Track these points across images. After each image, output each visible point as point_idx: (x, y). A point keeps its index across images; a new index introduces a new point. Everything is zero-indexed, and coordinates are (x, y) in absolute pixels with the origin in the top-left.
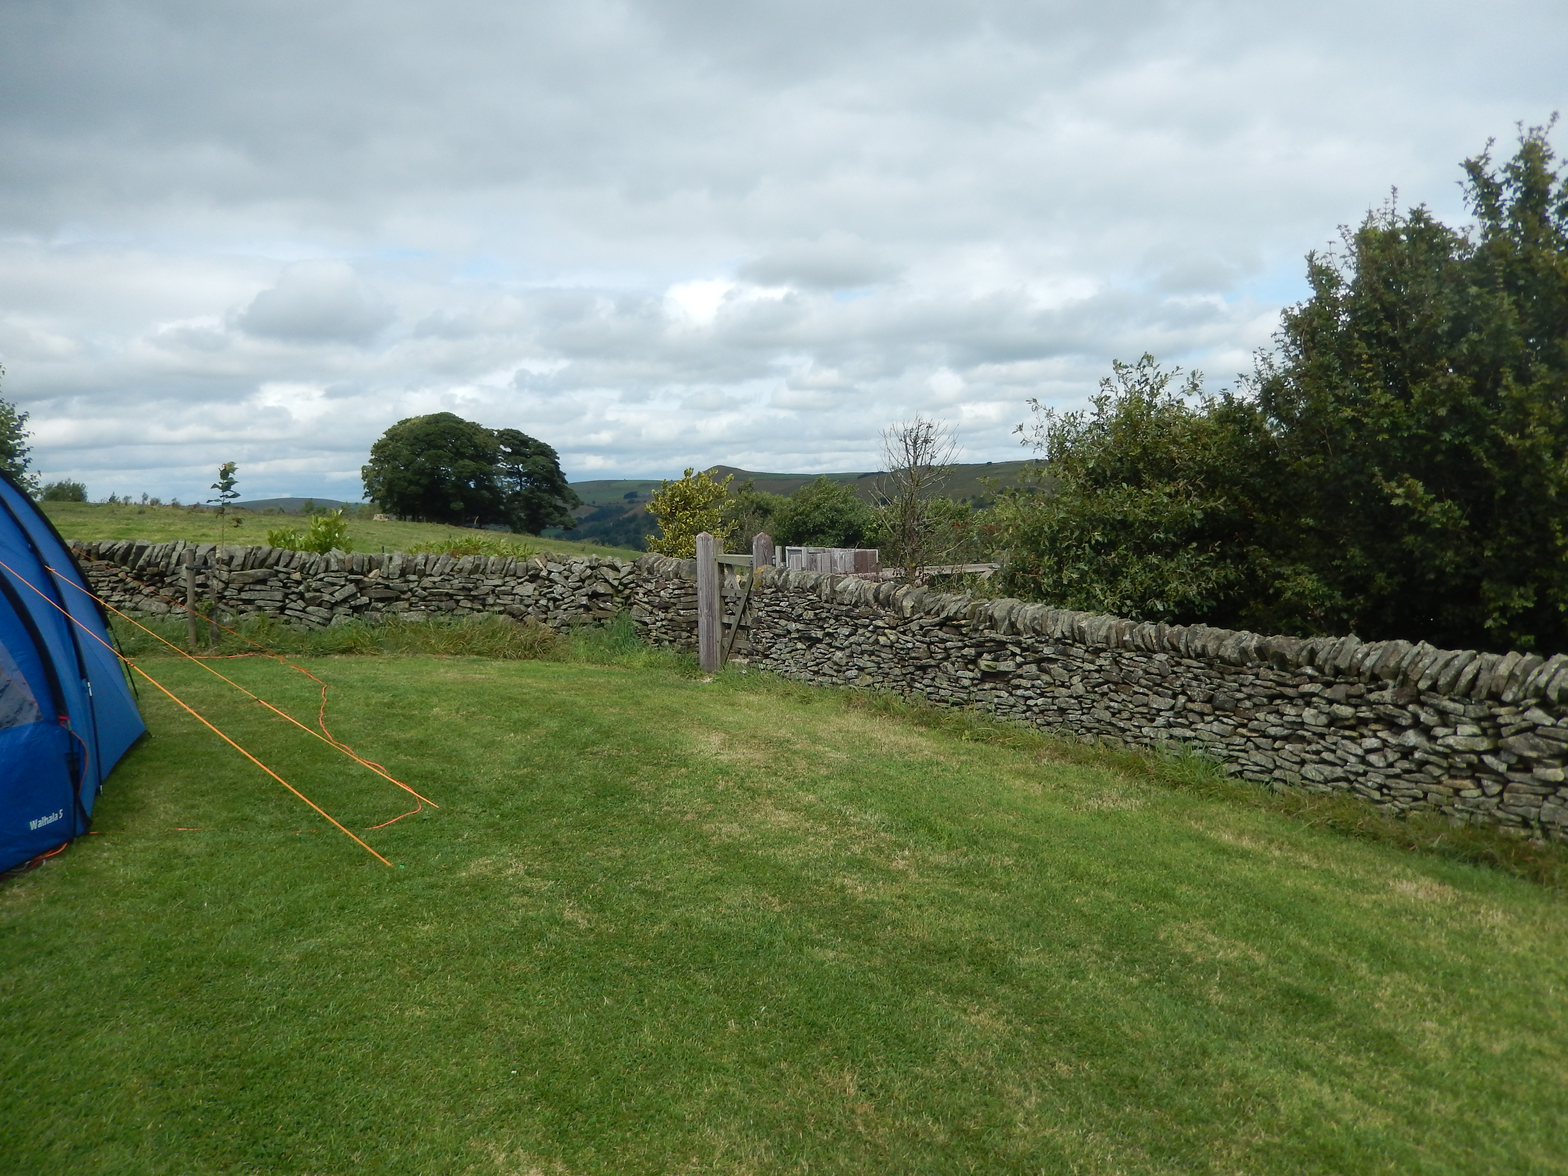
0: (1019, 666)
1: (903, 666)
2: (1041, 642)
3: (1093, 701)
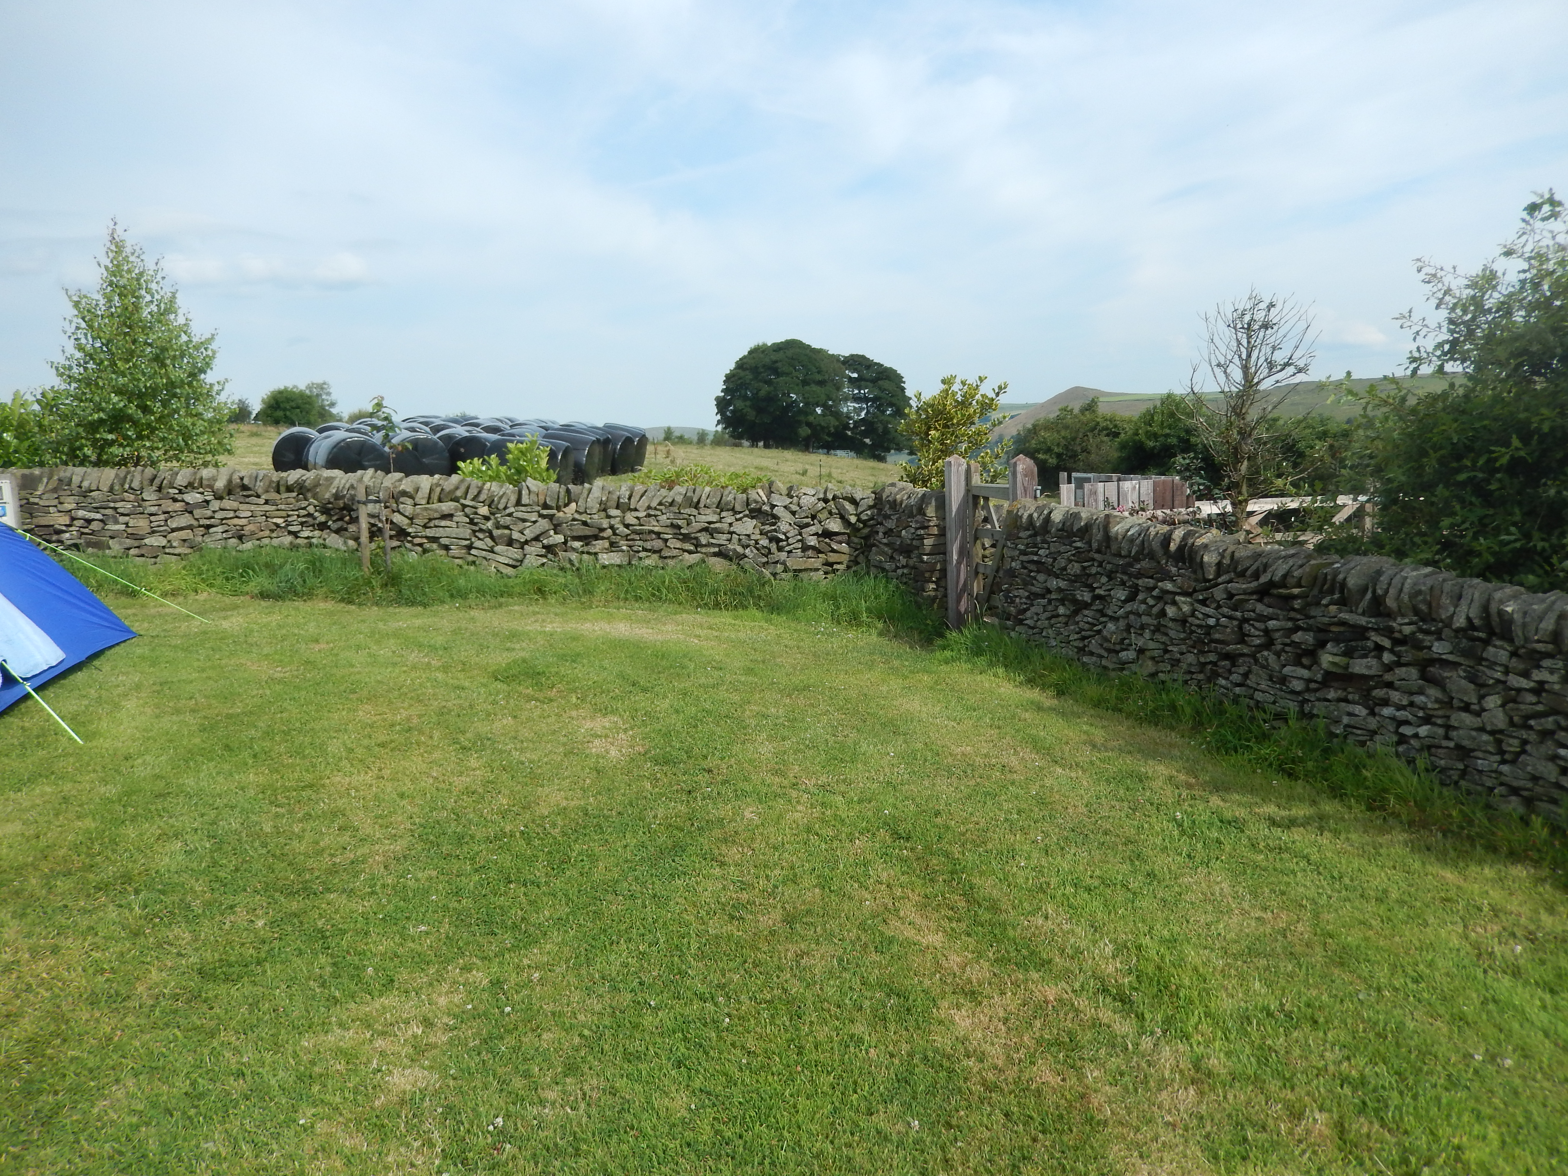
0: (1389, 668)
1: (1202, 652)
2: (1427, 632)
3: (1525, 742)
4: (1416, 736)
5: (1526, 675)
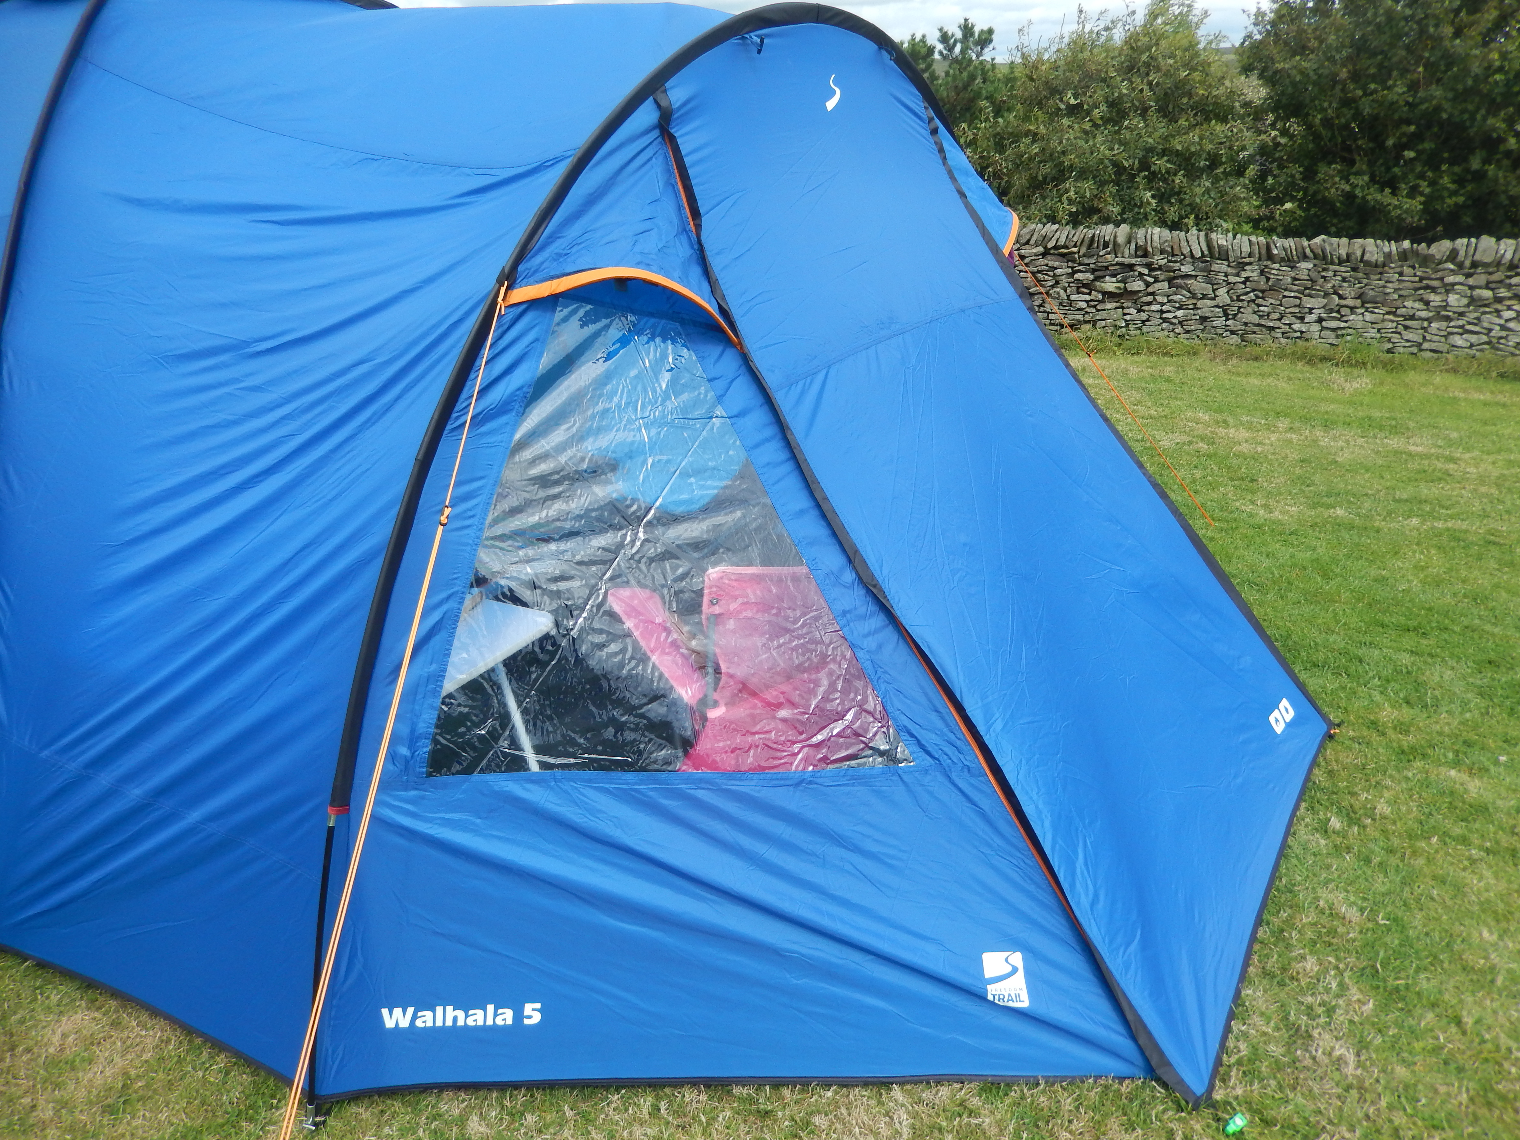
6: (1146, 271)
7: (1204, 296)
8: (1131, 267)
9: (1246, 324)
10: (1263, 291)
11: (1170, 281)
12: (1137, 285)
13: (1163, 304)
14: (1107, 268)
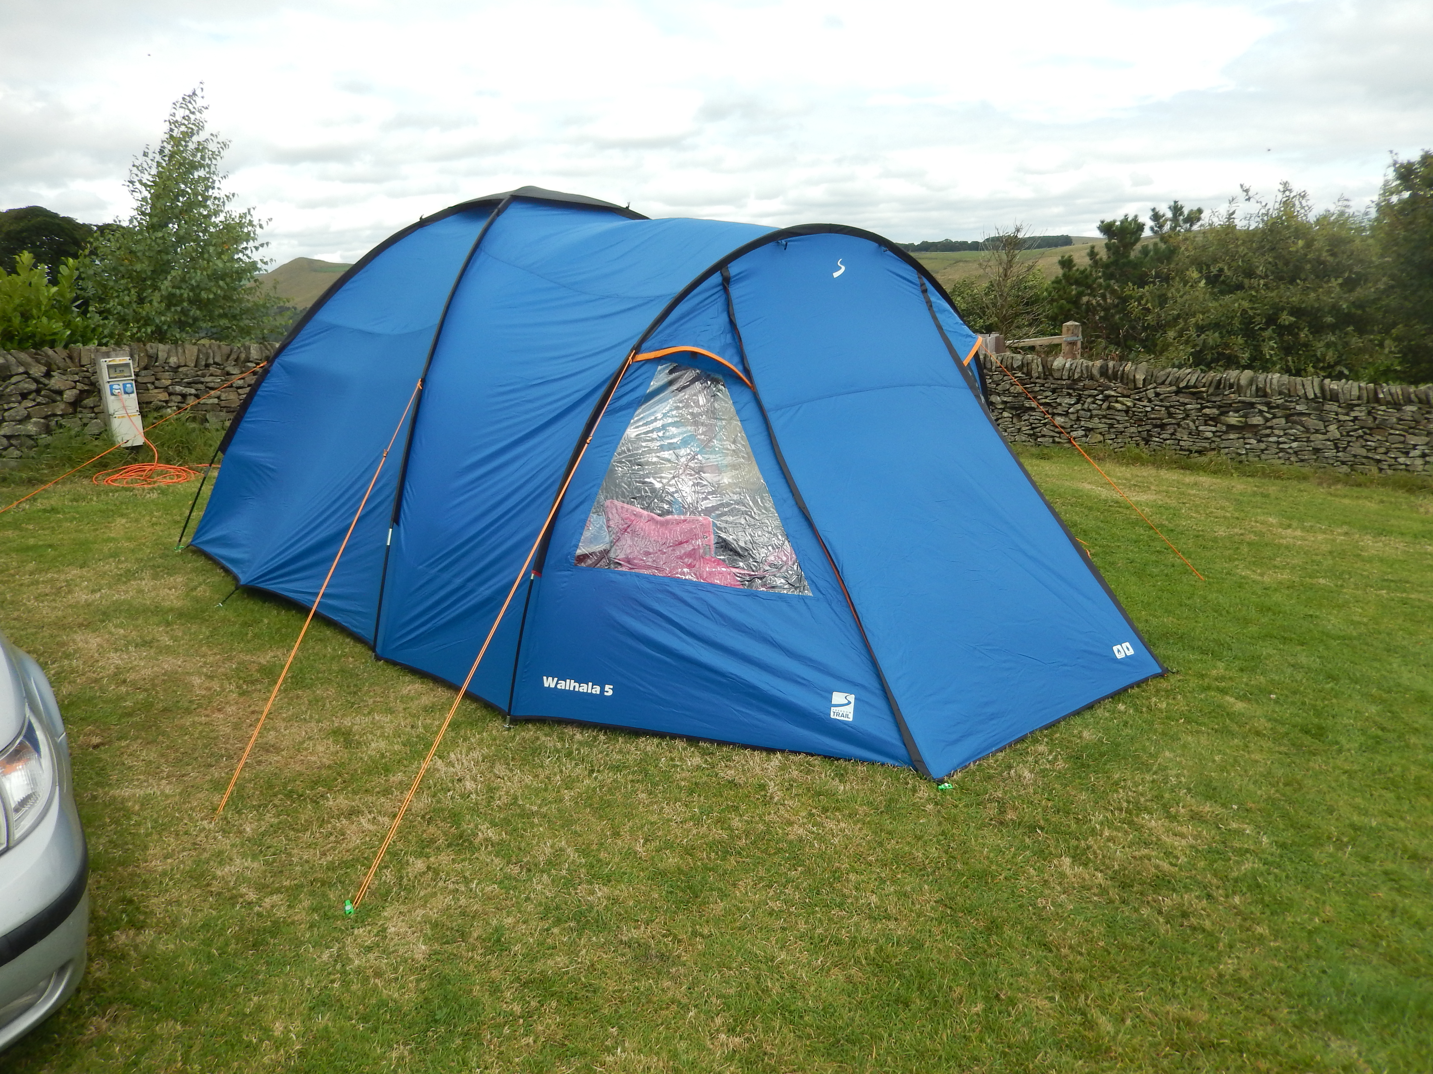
0: (1268, 420)
1: (1140, 426)
2: (1291, 402)
3: (1349, 442)
4: (1290, 448)
5: (1347, 414)
6: (1265, 409)
7: (1317, 431)
8: (1252, 405)
9: (1355, 456)
10: (1370, 429)
11: (1287, 417)
12: (1257, 420)
13: (1279, 437)
14: (1230, 405)
